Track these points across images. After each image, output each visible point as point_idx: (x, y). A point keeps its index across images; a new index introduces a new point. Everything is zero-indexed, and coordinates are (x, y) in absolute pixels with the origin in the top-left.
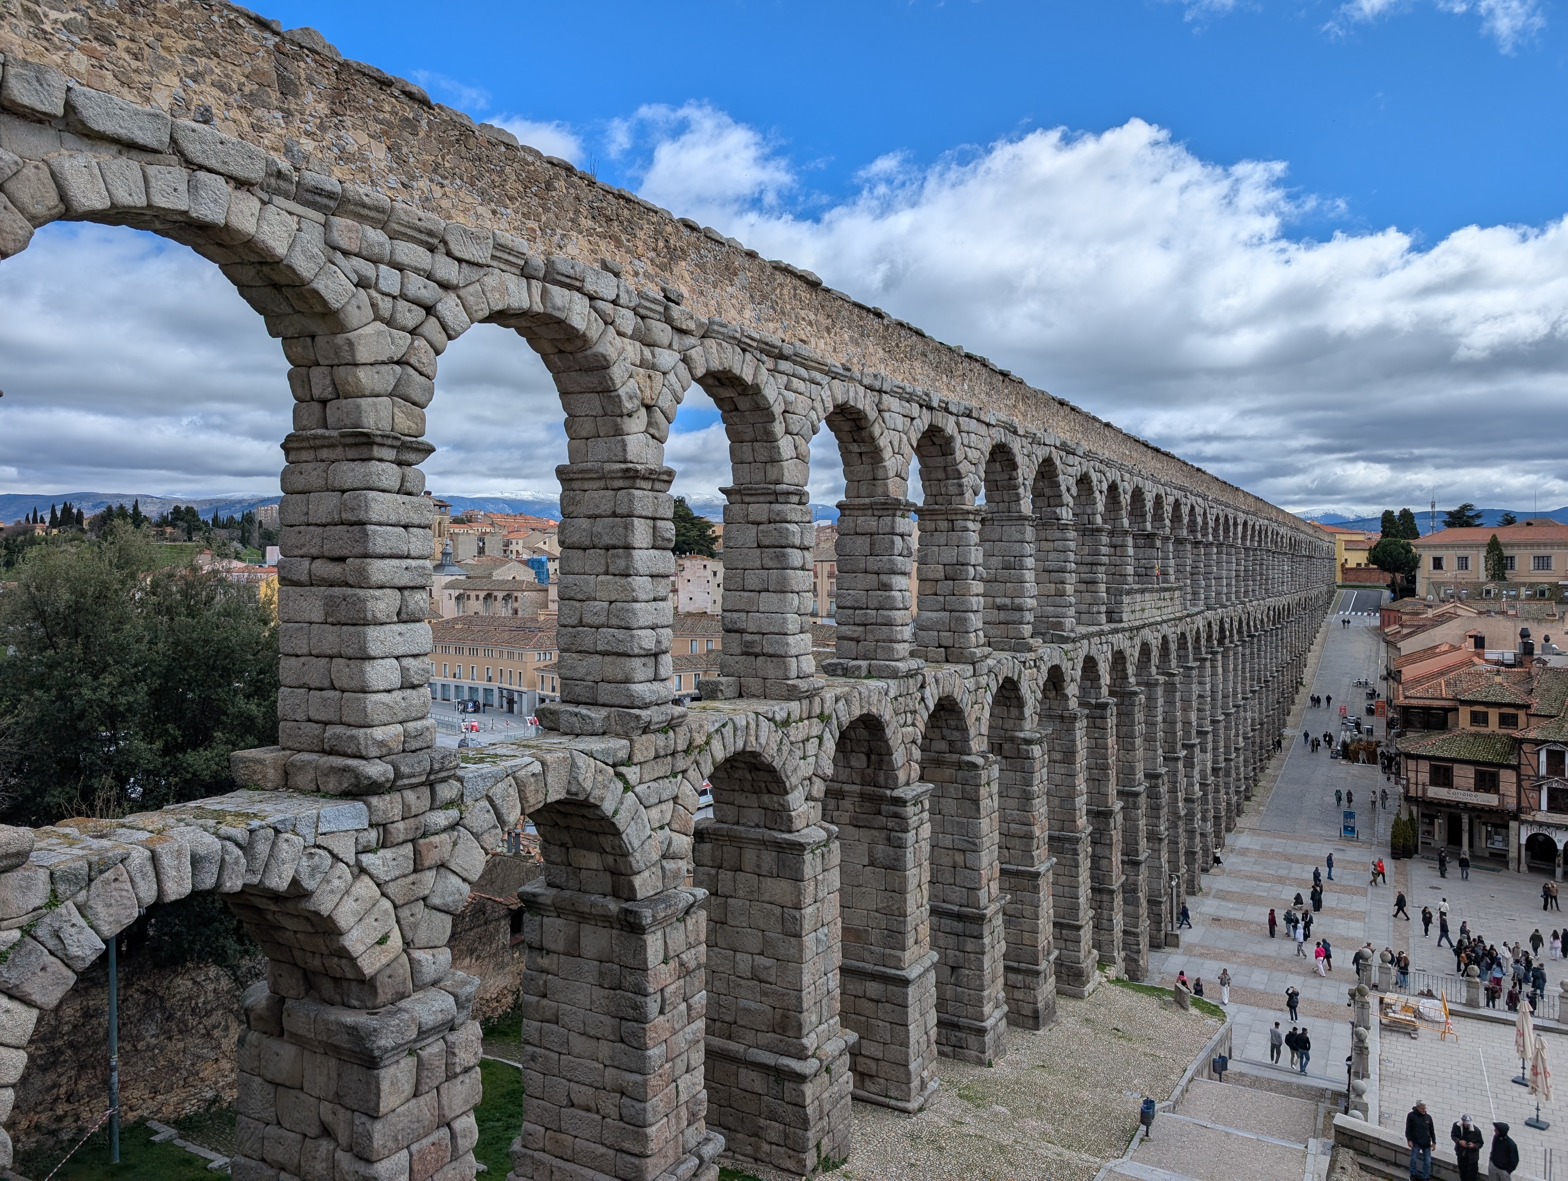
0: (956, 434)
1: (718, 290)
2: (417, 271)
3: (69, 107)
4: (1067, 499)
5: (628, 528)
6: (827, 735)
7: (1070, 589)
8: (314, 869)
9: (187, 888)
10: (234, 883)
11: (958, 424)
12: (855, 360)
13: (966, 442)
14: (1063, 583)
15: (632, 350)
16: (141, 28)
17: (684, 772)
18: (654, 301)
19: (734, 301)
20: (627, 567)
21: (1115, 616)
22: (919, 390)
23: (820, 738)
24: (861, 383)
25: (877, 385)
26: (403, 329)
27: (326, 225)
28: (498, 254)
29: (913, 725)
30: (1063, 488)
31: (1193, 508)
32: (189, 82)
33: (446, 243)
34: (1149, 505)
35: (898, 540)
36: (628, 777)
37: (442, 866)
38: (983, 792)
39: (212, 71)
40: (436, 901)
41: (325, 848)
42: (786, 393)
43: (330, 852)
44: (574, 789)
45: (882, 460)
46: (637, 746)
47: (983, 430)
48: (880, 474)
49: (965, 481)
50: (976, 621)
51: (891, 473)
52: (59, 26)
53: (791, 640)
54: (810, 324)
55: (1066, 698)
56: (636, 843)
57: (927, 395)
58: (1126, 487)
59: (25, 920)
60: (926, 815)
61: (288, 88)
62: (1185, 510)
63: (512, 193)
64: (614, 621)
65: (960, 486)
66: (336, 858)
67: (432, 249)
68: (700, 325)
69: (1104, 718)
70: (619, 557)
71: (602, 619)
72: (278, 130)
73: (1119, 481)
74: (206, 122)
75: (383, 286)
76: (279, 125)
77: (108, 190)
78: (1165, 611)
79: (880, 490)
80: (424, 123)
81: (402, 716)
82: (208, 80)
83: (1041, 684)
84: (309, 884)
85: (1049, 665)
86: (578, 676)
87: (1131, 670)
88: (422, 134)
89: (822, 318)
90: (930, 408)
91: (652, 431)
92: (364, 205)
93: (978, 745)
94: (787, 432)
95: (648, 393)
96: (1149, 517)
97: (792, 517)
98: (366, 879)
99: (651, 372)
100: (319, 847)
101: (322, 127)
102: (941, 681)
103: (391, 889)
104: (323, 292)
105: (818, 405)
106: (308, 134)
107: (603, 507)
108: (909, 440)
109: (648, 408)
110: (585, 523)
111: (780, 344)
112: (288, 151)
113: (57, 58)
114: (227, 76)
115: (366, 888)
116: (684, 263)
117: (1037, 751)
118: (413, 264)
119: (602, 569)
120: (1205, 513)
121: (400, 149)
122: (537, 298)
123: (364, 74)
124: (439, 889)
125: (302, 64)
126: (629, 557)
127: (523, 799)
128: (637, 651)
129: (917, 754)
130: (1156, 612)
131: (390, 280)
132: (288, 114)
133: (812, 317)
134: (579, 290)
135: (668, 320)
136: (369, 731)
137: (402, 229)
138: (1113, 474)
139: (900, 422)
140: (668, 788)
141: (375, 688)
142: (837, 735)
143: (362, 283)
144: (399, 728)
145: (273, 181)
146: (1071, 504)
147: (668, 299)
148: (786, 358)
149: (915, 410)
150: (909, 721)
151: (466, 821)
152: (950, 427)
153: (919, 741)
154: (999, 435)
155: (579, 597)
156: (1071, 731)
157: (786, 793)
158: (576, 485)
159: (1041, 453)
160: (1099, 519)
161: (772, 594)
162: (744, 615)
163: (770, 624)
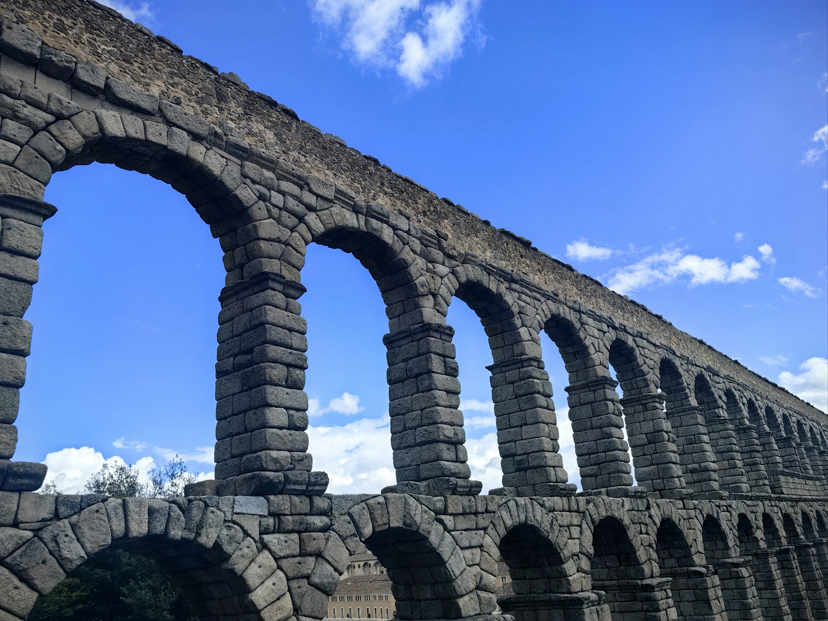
0: (634, 346)
1: (469, 238)
2: (293, 196)
3: (107, 85)
4: (720, 403)
5: (428, 360)
6: (584, 526)
7: (739, 464)
8: (231, 539)
9: (144, 529)
10: (176, 533)
11: (635, 341)
12: (560, 291)
13: (643, 353)
14: (733, 459)
15: (421, 262)
16: (146, 59)
17: (485, 529)
18: (431, 236)
19: (479, 246)
20: (430, 384)
21: (777, 490)
22: (605, 315)
23: (580, 526)
24: (566, 304)
25: (577, 306)
26: (286, 226)
27: (242, 166)
28: (338, 196)
29: (647, 533)
30: (716, 396)
31: (811, 430)
32: (170, 87)
33: (308, 185)
34: (780, 420)
35: (610, 404)
36: (446, 522)
37: (319, 555)
38: (711, 593)
39: (182, 84)
40: (316, 580)
41: (239, 525)
42: (518, 301)
43: (242, 528)
44: (408, 522)
45: (589, 354)
46: (449, 501)
47: (652, 348)
48: (590, 363)
49: (647, 377)
50: (677, 470)
51: (597, 363)
52: (106, 52)
53: (547, 454)
54: (528, 265)
55: (756, 540)
56: (457, 573)
57: (611, 319)
58: (760, 403)
59: (37, 525)
60: (671, 601)
61: (222, 98)
62: (807, 429)
63: (344, 168)
64: (425, 421)
65: (646, 380)
66: (246, 534)
67: (301, 188)
68: (460, 254)
69: (789, 560)
70: (424, 379)
71: (418, 422)
72: (216, 115)
73: (754, 399)
74: (178, 104)
75: (273, 200)
76: (216, 113)
77: (124, 128)
78: (812, 493)
79: (592, 374)
80: (294, 126)
81: (289, 446)
82: (180, 87)
83: (735, 524)
84: (228, 548)
85: (738, 512)
86: (406, 463)
87: (799, 530)
88: (293, 131)
89: (534, 264)
90: (615, 328)
91: (437, 308)
92: (262, 158)
93: (699, 560)
94: (523, 325)
95: (432, 286)
96: (782, 428)
97: (535, 374)
98: (266, 552)
99: (434, 275)
100: (235, 523)
101: (239, 118)
102: (661, 506)
103: (284, 563)
104: (240, 196)
105: (540, 311)
106: (232, 120)
107: (412, 352)
108: (605, 345)
109: (434, 295)
110: (402, 365)
111: (511, 272)
112: (221, 125)
113: (103, 65)
114: (189, 87)
115: (265, 558)
116: (446, 221)
117: (745, 572)
118: (290, 192)
119: (414, 390)
120: (821, 433)
121: (281, 135)
122: (362, 223)
123: (262, 98)
124: (318, 571)
125: (229, 89)
126: (431, 378)
127: (373, 519)
128: (442, 437)
129: (654, 555)
130: (806, 493)
131: (277, 199)
132: (221, 110)
133: (529, 262)
134: (387, 223)
135: (441, 248)
136: (268, 452)
137: (284, 174)
138: (748, 394)
139: (596, 333)
140: (476, 538)
141: (272, 424)
142: (592, 528)
143: (262, 197)
144: (288, 454)
145: (212, 138)
146: (725, 407)
147: (440, 236)
148: (516, 282)
149: (605, 327)
150: (644, 530)
151: (334, 527)
152: (630, 341)
153: (654, 546)
154: (664, 353)
155: (403, 411)
156: (767, 564)
157: (563, 563)
158: (395, 344)
159: (695, 370)
160: (747, 422)
161: (530, 426)
162: (513, 444)
163: (531, 446)
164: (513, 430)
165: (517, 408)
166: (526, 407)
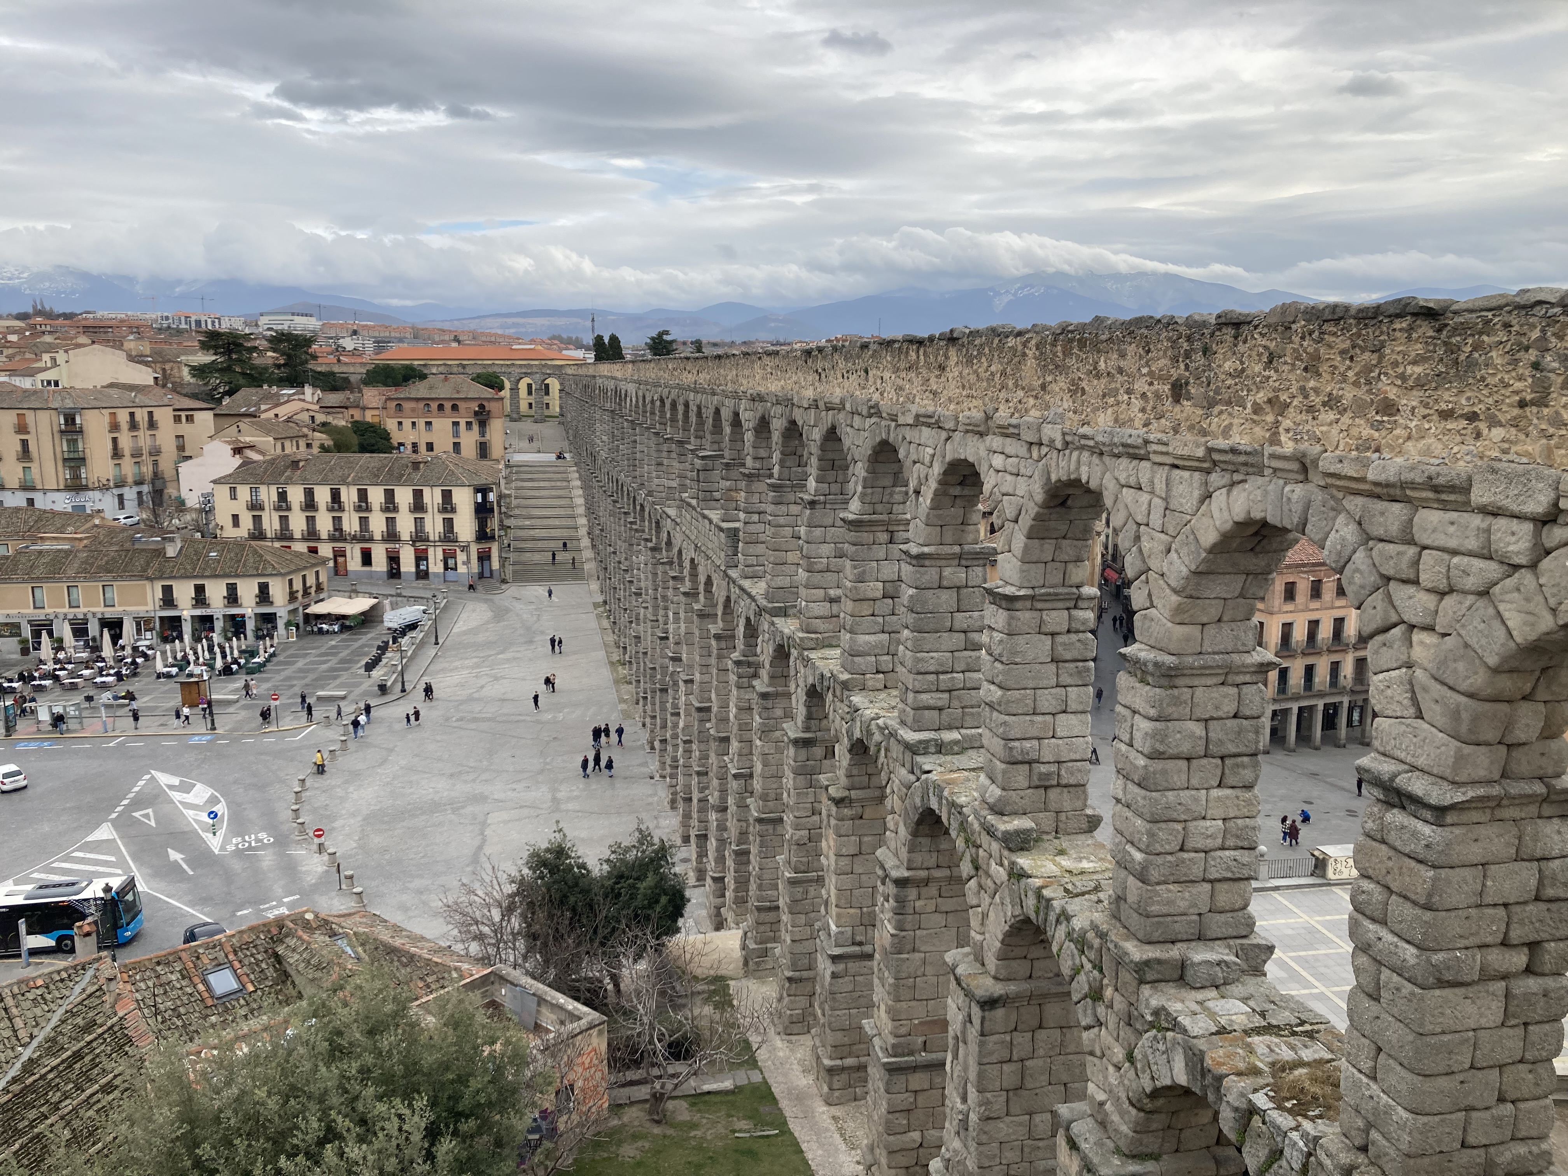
161: (1072, 716)
162: (1035, 743)
163: (1070, 750)
164: (1039, 718)
165: (1053, 682)
166: (1069, 681)
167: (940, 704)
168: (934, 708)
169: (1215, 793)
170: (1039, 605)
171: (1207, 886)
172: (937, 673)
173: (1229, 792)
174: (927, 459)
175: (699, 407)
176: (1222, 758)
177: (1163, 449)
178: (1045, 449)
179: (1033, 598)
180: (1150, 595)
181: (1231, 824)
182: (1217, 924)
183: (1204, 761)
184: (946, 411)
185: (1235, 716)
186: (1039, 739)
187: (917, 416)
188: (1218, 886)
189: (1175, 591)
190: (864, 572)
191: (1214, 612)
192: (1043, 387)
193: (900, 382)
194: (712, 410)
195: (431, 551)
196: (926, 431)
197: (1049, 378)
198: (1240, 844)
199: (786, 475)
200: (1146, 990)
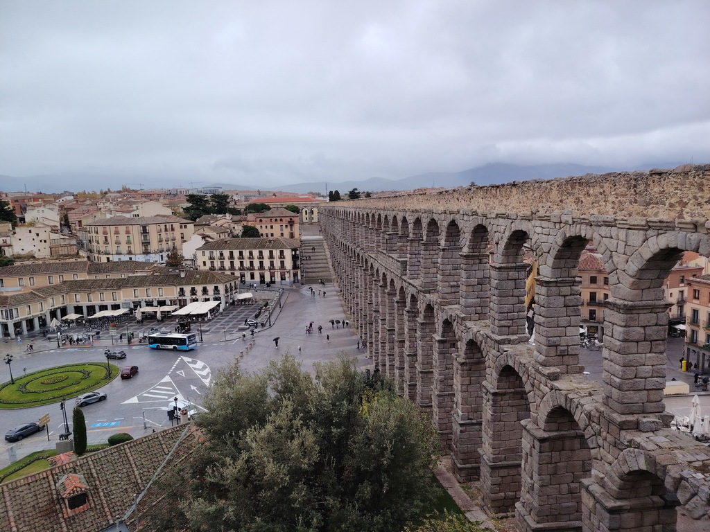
162: (558, 338)
163: (572, 341)
164: (560, 329)
165: (565, 314)
167: (509, 325)
168: (506, 327)
169: (648, 355)
170: (559, 285)
171: (646, 392)
172: (507, 313)
173: (654, 354)
174: (502, 231)
175: (386, 216)
176: (651, 341)
177: (625, 222)
178: (562, 225)
179: (556, 282)
180: (618, 279)
181: (655, 367)
182: (650, 407)
183: (644, 343)
184: (512, 213)
185: (656, 325)
186: (560, 337)
187: (497, 215)
188: (650, 392)
189: (631, 276)
190: (470, 275)
191: (647, 285)
192: (561, 201)
193: (487, 202)
194: (392, 217)
195: (276, 273)
196: (501, 220)
197: (564, 198)
198: (659, 375)
199: (429, 239)
200: (623, 433)
